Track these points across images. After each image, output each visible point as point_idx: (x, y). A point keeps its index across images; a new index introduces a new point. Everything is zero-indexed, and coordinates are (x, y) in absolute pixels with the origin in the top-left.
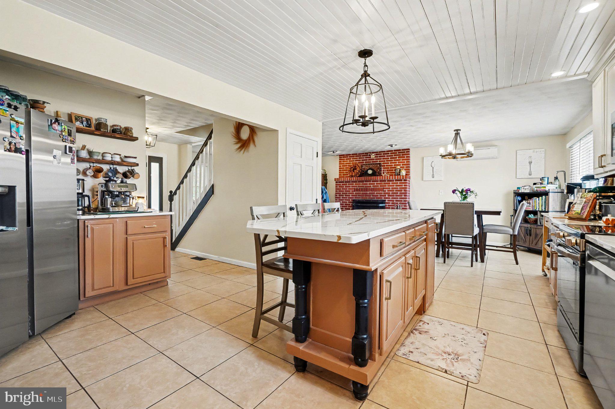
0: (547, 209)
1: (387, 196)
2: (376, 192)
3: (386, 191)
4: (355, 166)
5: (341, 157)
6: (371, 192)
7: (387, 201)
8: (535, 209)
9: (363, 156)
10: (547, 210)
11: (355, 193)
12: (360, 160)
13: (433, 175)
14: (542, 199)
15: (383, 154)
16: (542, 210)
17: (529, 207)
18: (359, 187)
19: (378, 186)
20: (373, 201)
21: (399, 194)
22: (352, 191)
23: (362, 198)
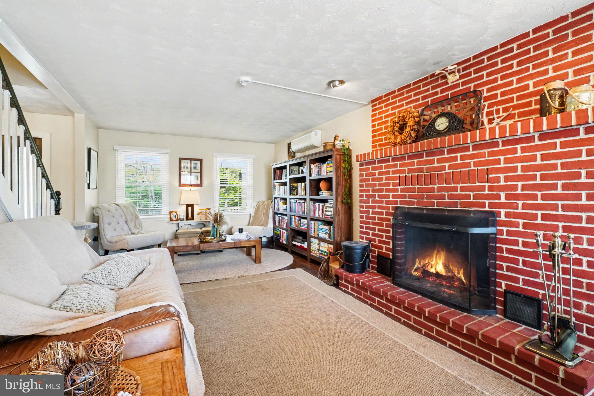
1: (503, 200)
2: (459, 186)
3: (498, 180)
4: (404, 118)
5: (376, 105)
6: (445, 185)
7: (503, 218)
9: (424, 86)
11: (402, 190)
12: (418, 100)
15: (489, 59)
18: (410, 171)
19: (468, 165)
20: (454, 214)
21: (559, 191)
22: (394, 185)
23: (418, 203)
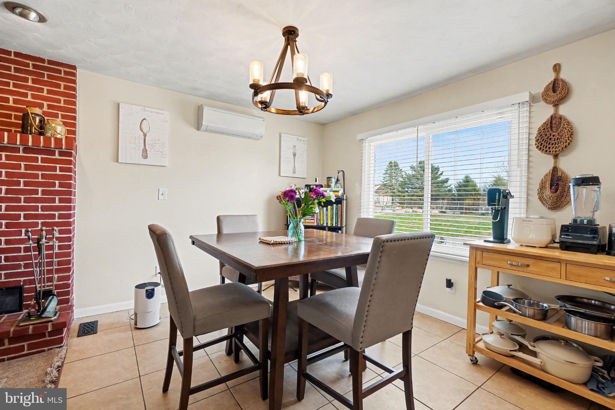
0: (339, 223)
8: (322, 223)
10: (339, 226)
13: (145, 151)
14: (332, 209)
16: (333, 225)
17: (312, 221)
21: (40, 195)
